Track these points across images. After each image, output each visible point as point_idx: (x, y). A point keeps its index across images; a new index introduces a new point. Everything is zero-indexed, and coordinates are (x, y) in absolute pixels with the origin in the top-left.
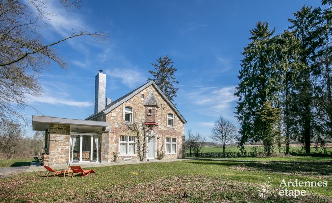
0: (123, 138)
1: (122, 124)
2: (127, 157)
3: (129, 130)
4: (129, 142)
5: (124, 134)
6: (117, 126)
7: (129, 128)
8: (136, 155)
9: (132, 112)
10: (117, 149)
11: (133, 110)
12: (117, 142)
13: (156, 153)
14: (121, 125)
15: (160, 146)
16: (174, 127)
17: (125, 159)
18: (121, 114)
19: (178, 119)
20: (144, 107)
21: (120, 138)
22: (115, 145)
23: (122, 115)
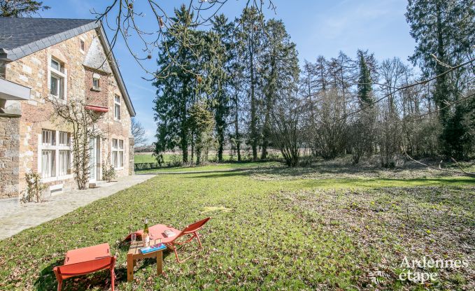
0: (48, 135)
1: (46, 99)
2: (56, 183)
3: (59, 118)
4: (59, 147)
5: (48, 125)
6: (35, 104)
7: (60, 112)
8: (72, 176)
9: (65, 75)
10: (35, 166)
11: (66, 70)
12: (33, 146)
13: (101, 169)
14: (43, 101)
15: (106, 156)
16: (120, 121)
17: (52, 188)
18: (43, 72)
19: (125, 106)
20: (83, 70)
21: (40, 136)
22: (30, 153)
23: (46, 76)
